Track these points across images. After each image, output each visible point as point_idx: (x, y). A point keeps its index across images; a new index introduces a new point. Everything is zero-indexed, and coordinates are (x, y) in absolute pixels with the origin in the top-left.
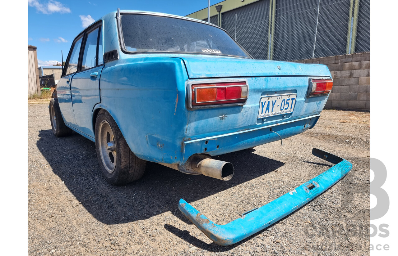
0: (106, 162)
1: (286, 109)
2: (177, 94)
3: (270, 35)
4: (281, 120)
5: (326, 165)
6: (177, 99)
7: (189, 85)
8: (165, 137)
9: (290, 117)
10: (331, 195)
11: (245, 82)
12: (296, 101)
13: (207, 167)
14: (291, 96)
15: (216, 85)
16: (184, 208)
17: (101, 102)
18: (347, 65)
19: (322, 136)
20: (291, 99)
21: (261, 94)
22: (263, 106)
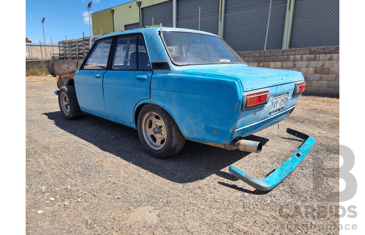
0: (150, 142)
1: (282, 105)
2: (238, 102)
3: (220, 22)
4: (278, 112)
5: (297, 140)
6: (237, 105)
7: (244, 96)
8: (222, 127)
9: (283, 109)
10: (308, 160)
11: (268, 91)
12: (287, 99)
13: (245, 145)
14: (286, 96)
15: (256, 95)
16: (235, 171)
17: (150, 99)
18: (291, 57)
19: (296, 120)
20: (285, 98)
21: (273, 97)
22: (273, 104)
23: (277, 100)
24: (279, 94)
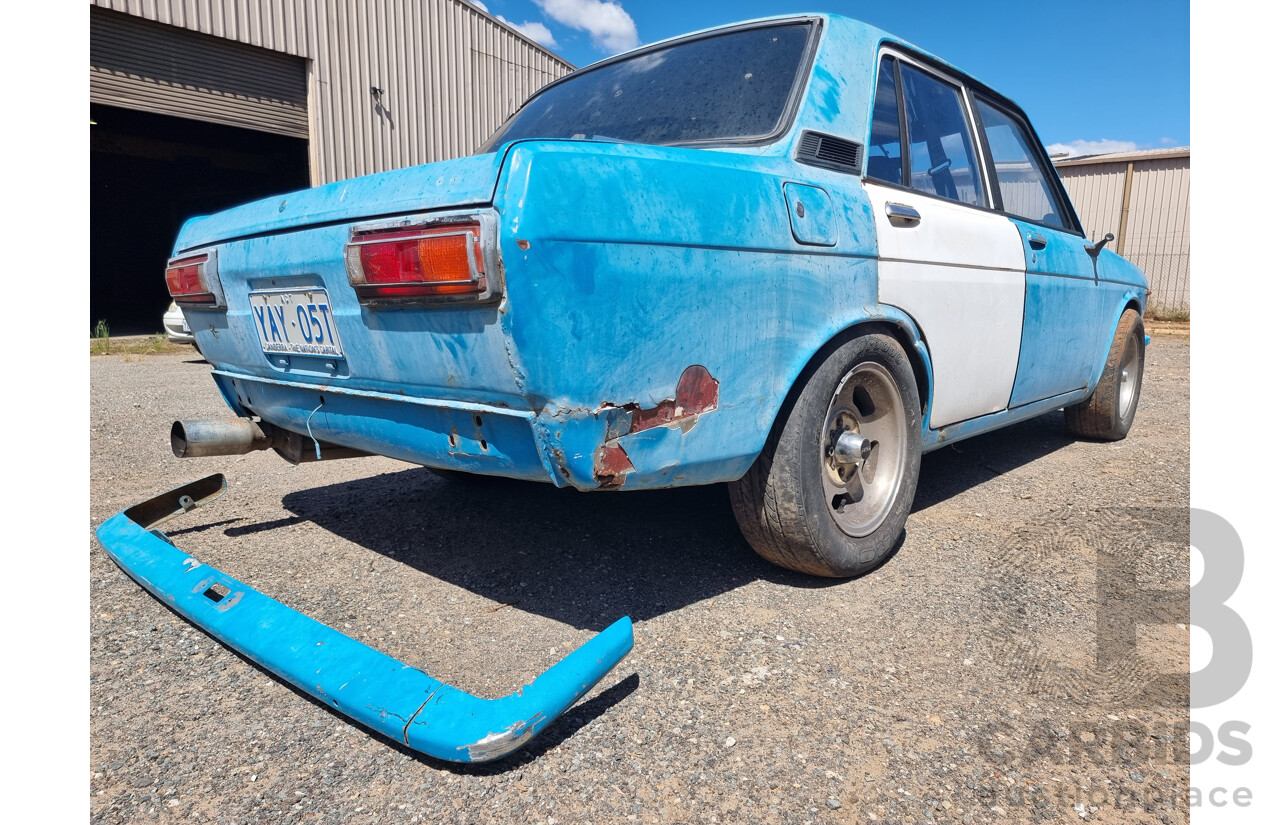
1: (318, 340)
4: (329, 375)
11: (207, 255)
14: (312, 296)
20: (317, 308)
21: (246, 284)
22: (262, 319)
23: (274, 302)
24: (261, 275)
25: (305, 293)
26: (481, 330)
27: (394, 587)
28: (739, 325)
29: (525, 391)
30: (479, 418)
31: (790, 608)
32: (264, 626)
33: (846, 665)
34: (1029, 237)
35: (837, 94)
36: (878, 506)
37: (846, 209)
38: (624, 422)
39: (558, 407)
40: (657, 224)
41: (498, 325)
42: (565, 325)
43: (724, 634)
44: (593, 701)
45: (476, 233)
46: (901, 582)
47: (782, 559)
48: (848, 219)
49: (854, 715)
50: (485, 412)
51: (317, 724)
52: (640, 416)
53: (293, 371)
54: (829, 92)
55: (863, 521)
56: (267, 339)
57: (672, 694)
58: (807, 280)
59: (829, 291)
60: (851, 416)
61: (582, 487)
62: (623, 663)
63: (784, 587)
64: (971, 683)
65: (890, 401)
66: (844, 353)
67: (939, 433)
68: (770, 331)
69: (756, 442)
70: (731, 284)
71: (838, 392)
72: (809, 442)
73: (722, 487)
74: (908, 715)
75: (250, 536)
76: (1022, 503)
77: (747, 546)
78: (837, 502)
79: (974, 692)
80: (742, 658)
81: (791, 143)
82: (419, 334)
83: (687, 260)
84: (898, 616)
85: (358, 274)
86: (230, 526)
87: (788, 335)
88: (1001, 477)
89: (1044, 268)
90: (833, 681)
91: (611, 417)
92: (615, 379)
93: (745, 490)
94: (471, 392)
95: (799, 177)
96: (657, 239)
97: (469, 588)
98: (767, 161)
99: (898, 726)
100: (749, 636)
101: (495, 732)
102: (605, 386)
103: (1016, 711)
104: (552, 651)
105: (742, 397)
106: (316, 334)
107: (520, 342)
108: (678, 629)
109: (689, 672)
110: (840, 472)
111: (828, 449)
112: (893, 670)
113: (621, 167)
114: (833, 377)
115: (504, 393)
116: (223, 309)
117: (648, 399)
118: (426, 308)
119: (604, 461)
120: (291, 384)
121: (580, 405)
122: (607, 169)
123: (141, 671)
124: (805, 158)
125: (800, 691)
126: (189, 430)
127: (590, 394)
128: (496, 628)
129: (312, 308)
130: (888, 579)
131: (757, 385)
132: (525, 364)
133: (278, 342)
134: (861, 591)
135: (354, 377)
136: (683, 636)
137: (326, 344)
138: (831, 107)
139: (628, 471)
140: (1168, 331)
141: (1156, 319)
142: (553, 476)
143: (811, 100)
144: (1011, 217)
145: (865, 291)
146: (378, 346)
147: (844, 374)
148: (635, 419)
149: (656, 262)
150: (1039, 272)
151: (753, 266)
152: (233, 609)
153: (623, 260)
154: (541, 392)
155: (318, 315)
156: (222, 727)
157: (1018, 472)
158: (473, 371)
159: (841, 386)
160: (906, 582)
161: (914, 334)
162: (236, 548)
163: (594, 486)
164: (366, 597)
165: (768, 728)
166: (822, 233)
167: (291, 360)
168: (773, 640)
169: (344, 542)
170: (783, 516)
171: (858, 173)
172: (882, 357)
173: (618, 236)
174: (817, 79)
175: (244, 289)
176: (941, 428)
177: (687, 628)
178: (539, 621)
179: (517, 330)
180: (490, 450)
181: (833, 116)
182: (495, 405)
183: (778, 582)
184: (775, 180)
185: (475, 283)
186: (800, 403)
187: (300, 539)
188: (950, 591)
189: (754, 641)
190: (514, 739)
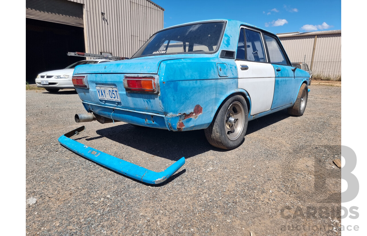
1: (114, 98)
4: (116, 105)
11: (84, 76)
20: (114, 91)
21: (95, 84)
22: (99, 92)
23: (103, 89)
24: (99, 82)
25: (111, 87)
26: (154, 99)
27: (129, 152)
28: (207, 96)
29: (163, 111)
30: (152, 116)
31: (218, 156)
32: (107, 159)
33: (229, 167)
34: (276, 69)
35: (230, 40)
36: (238, 133)
37: (231, 68)
38: (183, 117)
39: (170, 115)
40: (190, 76)
41: (158, 98)
42: (172, 98)
43: (203, 161)
44: (177, 174)
45: (154, 80)
46: (242, 150)
47: (216, 145)
48: (231, 70)
49: (230, 176)
50: (154, 115)
51: (122, 178)
52: (186, 116)
53: (106, 104)
54: (228, 40)
55: (234, 137)
56: (100, 96)
57: (193, 172)
58: (222, 85)
59: (227, 87)
60: (232, 113)
61: (174, 130)
62: (182, 167)
63: (216, 152)
64: (254, 170)
65: (241, 110)
66: (230, 100)
67: (253, 116)
68: (214, 96)
69: (210, 120)
70: (205, 87)
71: (229, 109)
72: (222, 120)
73: (203, 130)
74: (241, 176)
75: (92, 141)
76: (273, 132)
77: (208, 143)
78: (228, 133)
79: (254, 172)
80: (207, 166)
81: (219, 53)
82: (140, 99)
83: (196, 83)
84: (241, 158)
85: (127, 86)
86: (86, 138)
87: (217, 97)
88: (269, 126)
89: (280, 76)
90: (226, 170)
91: (180, 116)
92: (181, 108)
93: (208, 130)
94: (151, 111)
95: (220, 61)
96: (190, 79)
97: (146, 152)
98: (213, 58)
99: (238, 178)
100: (209, 162)
101: (160, 178)
102: (179, 110)
103: (262, 175)
104: (167, 165)
105: (207, 111)
106: (113, 96)
107: (163, 102)
108: (193, 160)
109: (196, 168)
110: (229, 126)
111: (227, 121)
112: (238, 168)
113: (183, 65)
114: (227, 106)
115: (158, 111)
116: (88, 89)
117: (188, 112)
118: (142, 94)
119: (179, 125)
120: (106, 106)
121: (174, 114)
122: (180, 65)
123: (81, 169)
124: (222, 57)
125: (219, 172)
126: (80, 116)
127: (176, 112)
128: (154, 160)
129: (113, 91)
130: (240, 150)
131: (211, 108)
132: (163, 106)
133: (103, 97)
134: (233, 152)
135: (123, 106)
136: (194, 162)
137: (116, 99)
138: (228, 43)
139: (184, 127)
140: (323, 84)
141: (322, 80)
142: (168, 128)
143: (223, 42)
144: (272, 63)
145: (235, 86)
146: (129, 100)
147: (230, 104)
148: (185, 116)
149: (190, 84)
150: (278, 77)
151: (210, 83)
152: (99, 156)
153: (183, 84)
154: (167, 112)
155: (114, 92)
156: (102, 179)
157: (274, 124)
158: (152, 107)
159: (229, 107)
160: (243, 150)
161: (247, 94)
162: (90, 143)
163: (177, 130)
164: (124, 154)
165: (212, 178)
166: (225, 74)
167: (106, 101)
168: (214, 162)
169: (115, 142)
170: (216, 136)
171: (234, 59)
172: (239, 100)
173: (182, 79)
174: (225, 37)
175: (94, 85)
176: (253, 115)
177: (195, 160)
178: (163, 159)
179: (162, 99)
180: (154, 123)
181: (228, 46)
182: (156, 114)
183: (215, 151)
184: (215, 63)
185: (154, 90)
186: (220, 111)
187: (104, 141)
188: (253, 152)
189: (210, 163)
190: (163, 180)
